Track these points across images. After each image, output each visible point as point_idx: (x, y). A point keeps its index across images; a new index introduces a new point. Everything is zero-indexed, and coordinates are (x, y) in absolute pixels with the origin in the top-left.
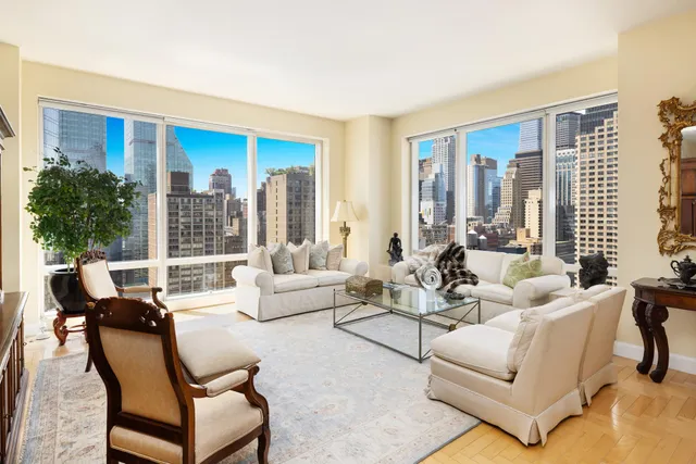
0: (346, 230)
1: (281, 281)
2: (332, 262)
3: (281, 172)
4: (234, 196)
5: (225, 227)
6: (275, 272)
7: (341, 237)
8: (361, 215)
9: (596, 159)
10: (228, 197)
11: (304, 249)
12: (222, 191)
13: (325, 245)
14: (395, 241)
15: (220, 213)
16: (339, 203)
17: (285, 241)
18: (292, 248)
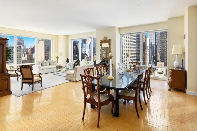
0: (58, 58)
1: (43, 67)
2: (54, 64)
3: (42, 40)
4: (25, 47)
5: (22, 57)
6: (42, 66)
7: (57, 59)
8: (61, 55)
9: (127, 40)
10: (23, 47)
11: (48, 62)
12: (21, 46)
13: (53, 60)
14: (68, 60)
15: (20, 53)
16: (56, 52)
17: (44, 60)
18: (45, 61)
